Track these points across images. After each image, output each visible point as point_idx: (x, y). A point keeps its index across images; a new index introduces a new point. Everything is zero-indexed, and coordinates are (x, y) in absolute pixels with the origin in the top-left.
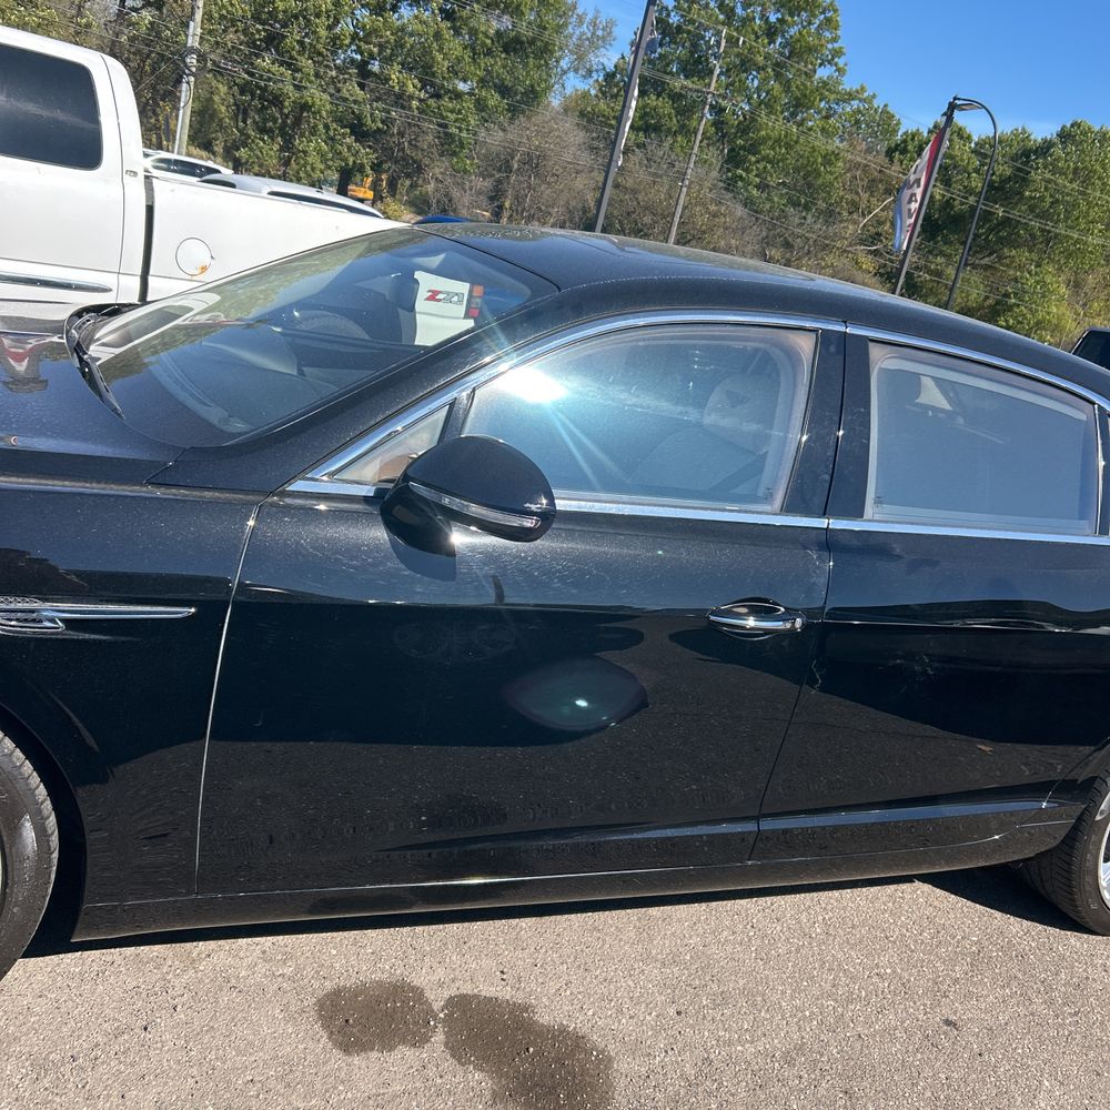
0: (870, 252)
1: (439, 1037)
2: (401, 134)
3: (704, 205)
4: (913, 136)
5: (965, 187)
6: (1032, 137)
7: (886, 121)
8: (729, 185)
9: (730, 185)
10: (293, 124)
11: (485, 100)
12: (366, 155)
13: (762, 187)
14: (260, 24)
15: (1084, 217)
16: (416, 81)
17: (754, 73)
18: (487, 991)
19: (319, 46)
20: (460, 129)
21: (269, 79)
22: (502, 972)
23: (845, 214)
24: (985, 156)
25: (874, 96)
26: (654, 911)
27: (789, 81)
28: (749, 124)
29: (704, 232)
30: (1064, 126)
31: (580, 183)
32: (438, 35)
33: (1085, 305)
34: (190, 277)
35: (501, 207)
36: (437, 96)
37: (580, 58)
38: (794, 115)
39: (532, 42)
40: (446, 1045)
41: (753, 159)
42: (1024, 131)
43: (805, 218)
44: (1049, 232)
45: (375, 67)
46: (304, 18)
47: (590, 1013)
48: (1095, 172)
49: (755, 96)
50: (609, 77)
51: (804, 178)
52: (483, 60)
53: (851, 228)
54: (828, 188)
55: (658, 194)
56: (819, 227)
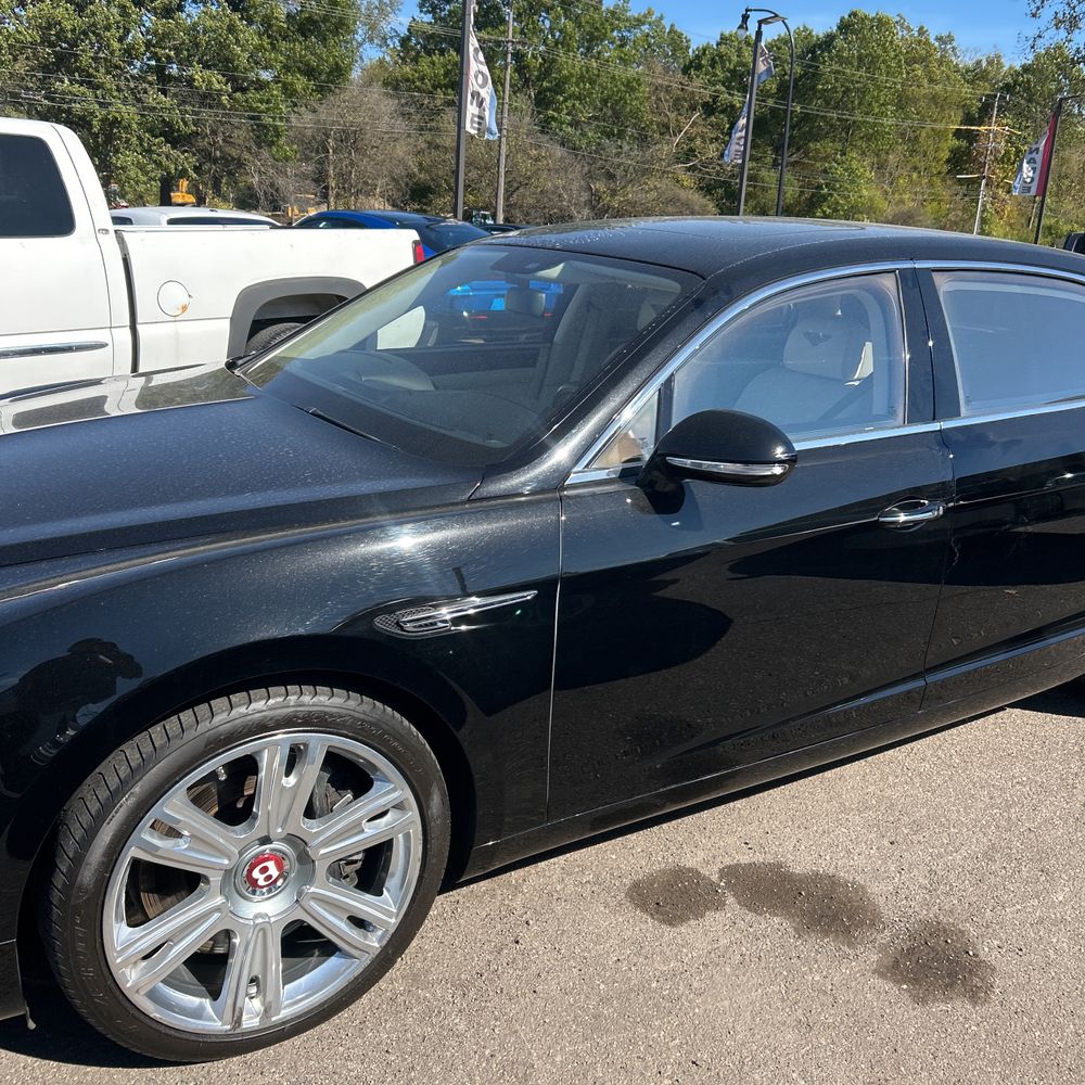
0: (689, 169)
1: (731, 900)
2: (214, 132)
3: (525, 152)
4: (704, 50)
6: (814, 33)
7: (676, 41)
8: (543, 127)
9: (545, 126)
10: (104, 142)
11: (292, 84)
12: (186, 159)
13: (575, 124)
14: (49, 47)
15: (877, 102)
16: (220, 77)
17: (543, 14)
18: (745, 859)
19: (115, 60)
20: (274, 119)
21: (71, 101)
22: (746, 843)
23: (656, 136)
25: (661, 18)
26: (829, 774)
27: (578, 17)
28: (549, 65)
29: (530, 178)
30: (843, 18)
31: (400, 150)
32: (231, 29)
33: (892, 183)
35: (326, 188)
36: (244, 90)
37: (373, 28)
38: (589, 49)
39: (325, 19)
40: (739, 903)
41: (561, 99)
42: (805, 29)
43: (621, 147)
44: (847, 120)
45: (174, 70)
46: (94, 33)
47: (828, 858)
48: (878, 57)
49: (550, 36)
50: (404, 41)
51: (612, 108)
52: (283, 45)
53: (665, 148)
54: (636, 115)
55: (478, 148)
56: (636, 153)
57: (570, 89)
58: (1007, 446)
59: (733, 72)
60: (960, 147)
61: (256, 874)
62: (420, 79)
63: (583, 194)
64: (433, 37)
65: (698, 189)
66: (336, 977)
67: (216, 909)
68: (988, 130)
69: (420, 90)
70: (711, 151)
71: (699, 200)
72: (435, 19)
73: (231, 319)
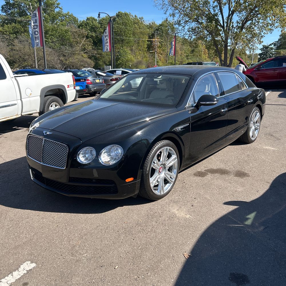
0: (85, 53)
1: (209, 173)
4: (83, 22)
5: (100, 32)
13: (53, 42)
15: (128, 34)
22: (205, 167)
23: (75, 45)
24: (101, 23)
27: (49, 13)
33: (135, 54)
34: (29, 97)
38: (53, 22)
43: (66, 48)
44: (122, 39)
48: (127, 23)
53: (78, 48)
54: (69, 39)
55: (27, 49)
56: (70, 49)
57: (50, 33)
59: (92, 27)
60: (148, 44)
61: (160, 170)
62: (5, 32)
63: (58, 61)
64: (7, 19)
65: (88, 58)
66: (169, 186)
67: (158, 175)
68: (155, 40)
69: (6, 34)
70: (90, 48)
71: (89, 60)
72: (6, 14)
73: (40, 96)
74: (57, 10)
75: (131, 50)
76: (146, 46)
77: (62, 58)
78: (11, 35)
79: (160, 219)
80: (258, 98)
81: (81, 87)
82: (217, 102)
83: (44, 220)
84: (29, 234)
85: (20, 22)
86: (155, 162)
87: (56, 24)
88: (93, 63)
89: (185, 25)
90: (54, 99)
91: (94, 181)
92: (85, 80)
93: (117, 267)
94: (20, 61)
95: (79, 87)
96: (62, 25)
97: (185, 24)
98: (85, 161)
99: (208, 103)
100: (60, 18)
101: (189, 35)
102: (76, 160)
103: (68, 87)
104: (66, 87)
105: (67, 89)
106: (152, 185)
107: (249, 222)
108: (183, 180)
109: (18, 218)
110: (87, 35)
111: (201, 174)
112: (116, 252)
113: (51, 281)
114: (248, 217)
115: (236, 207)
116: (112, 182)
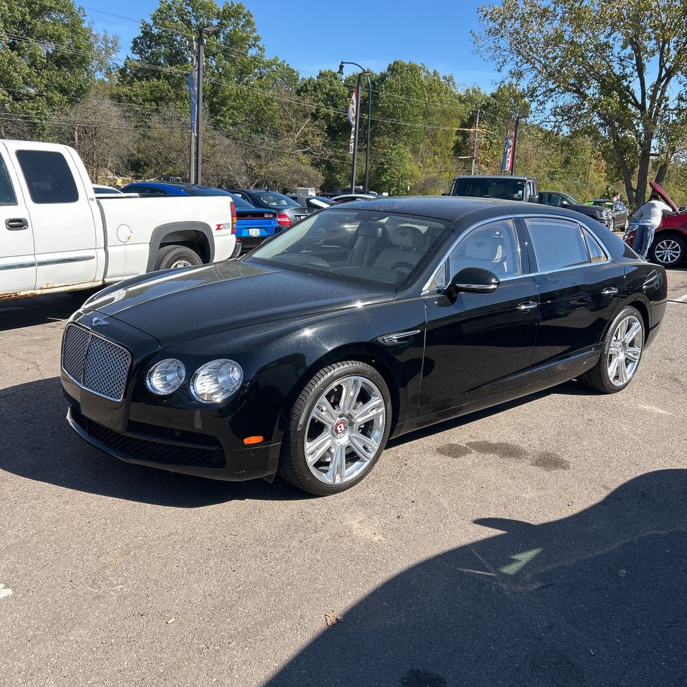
0: (305, 153)
1: (473, 451)
3: (205, 141)
4: (309, 80)
6: (374, 73)
7: (290, 75)
9: (216, 126)
11: (52, 98)
13: (235, 124)
15: (412, 114)
16: (4, 92)
17: (212, 57)
18: (473, 441)
20: (41, 119)
22: (471, 436)
23: (285, 133)
24: (351, 87)
25: (283, 61)
27: (233, 59)
28: (216, 88)
29: (209, 157)
30: (390, 64)
32: (11, 62)
33: (423, 161)
34: (123, 244)
37: (101, 62)
38: (241, 79)
39: (73, 57)
40: (477, 452)
41: (225, 109)
42: (369, 70)
43: (263, 139)
44: (396, 124)
49: (216, 71)
50: (122, 71)
51: (256, 115)
52: (45, 73)
53: (291, 140)
54: (271, 119)
55: (176, 139)
56: (273, 143)
57: (231, 103)
58: (555, 282)
59: (327, 94)
60: (458, 140)
61: (338, 428)
62: (134, 96)
63: (242, 167)
64: (141, 69)
65: (312, 165)
66: (359, 468)
67: (330, 438)
68: (475, 131)
69: (135, 103)
70: (318, 142)
71: (313, 172)
72: (141, 57)
73: (150, 243)
74: (252, 52)
75: (415, 151)
76: (452, 145)
77: (252, 162)
78: (147, 105)
79: (313, 536)
80: (644, 287)
81: (264, 230)
82: (495, 287)
83: (68, 508)
84: (26, 531)
85: (168, 77)
86: (324, 409)
87: (246, 85)
88: (321, 178)
89: (546, 98)
90: (182, 252)
91: (177, 434)
92: (275, 215)
93: (173, 620)
94: (158, 163)
95: (258, 230)
96: (261, 86)
97: (546, 96)
98: (162, 390)
99: (474, 286)
100: (256, 70)
101: (555, 122)
102: (144, 381)
103: (218, 229)
104: (214, 228)
105: (215, 233)
106: (311, 460)
107: (511, 569)
108: (405, 458)
109: (18, 497)
110: (314, 111)
111: (454, 451)
112: (184, 591)
113: (27, 628)
114: (516, 557)
115: (499, 532)
116: (214, 441)
